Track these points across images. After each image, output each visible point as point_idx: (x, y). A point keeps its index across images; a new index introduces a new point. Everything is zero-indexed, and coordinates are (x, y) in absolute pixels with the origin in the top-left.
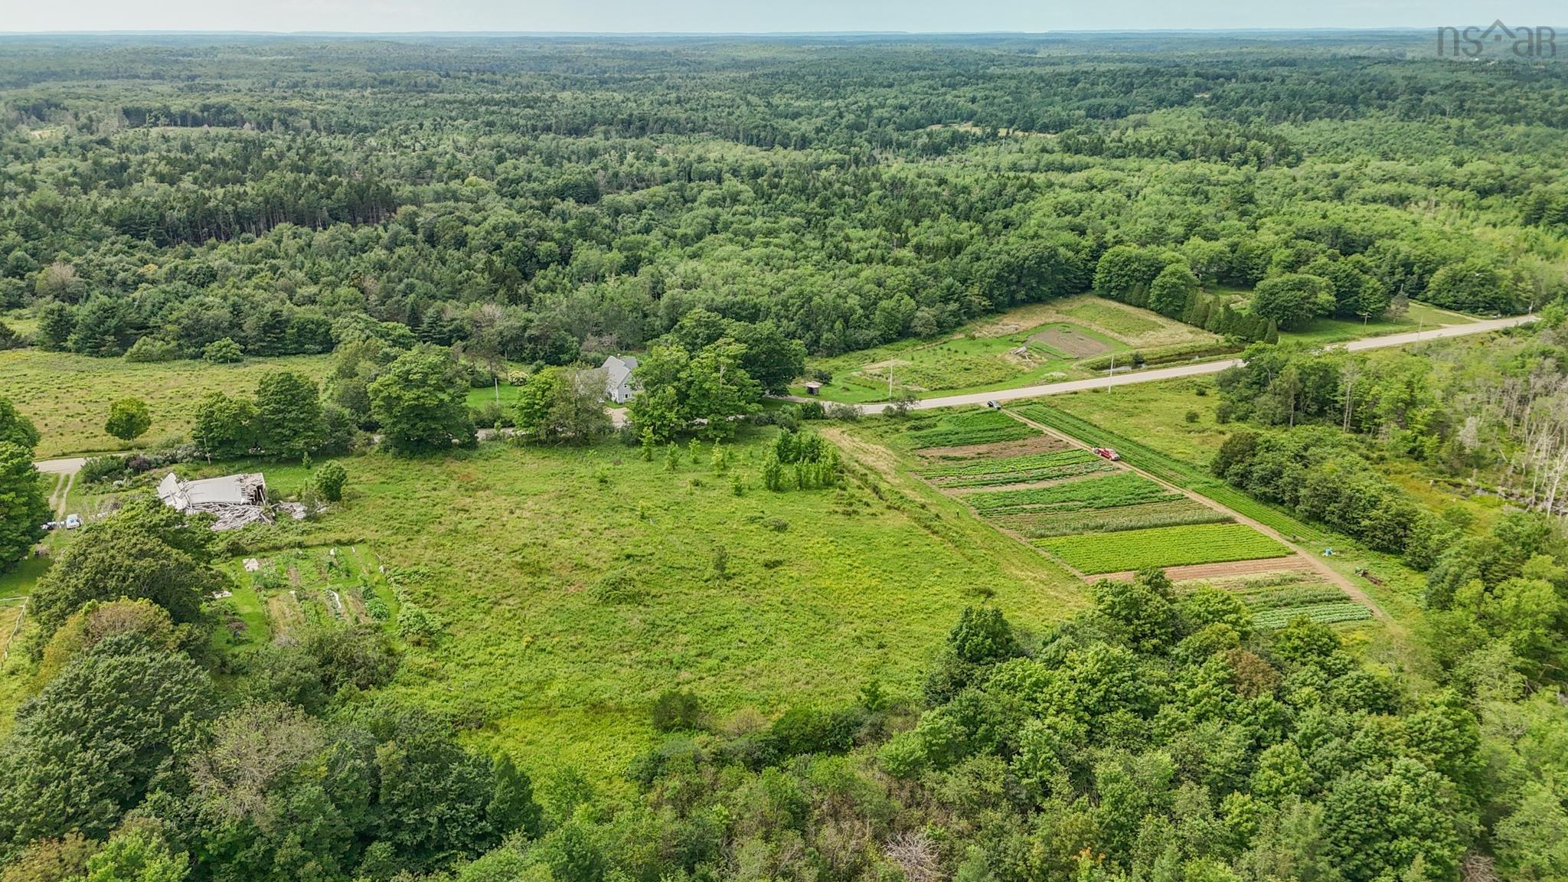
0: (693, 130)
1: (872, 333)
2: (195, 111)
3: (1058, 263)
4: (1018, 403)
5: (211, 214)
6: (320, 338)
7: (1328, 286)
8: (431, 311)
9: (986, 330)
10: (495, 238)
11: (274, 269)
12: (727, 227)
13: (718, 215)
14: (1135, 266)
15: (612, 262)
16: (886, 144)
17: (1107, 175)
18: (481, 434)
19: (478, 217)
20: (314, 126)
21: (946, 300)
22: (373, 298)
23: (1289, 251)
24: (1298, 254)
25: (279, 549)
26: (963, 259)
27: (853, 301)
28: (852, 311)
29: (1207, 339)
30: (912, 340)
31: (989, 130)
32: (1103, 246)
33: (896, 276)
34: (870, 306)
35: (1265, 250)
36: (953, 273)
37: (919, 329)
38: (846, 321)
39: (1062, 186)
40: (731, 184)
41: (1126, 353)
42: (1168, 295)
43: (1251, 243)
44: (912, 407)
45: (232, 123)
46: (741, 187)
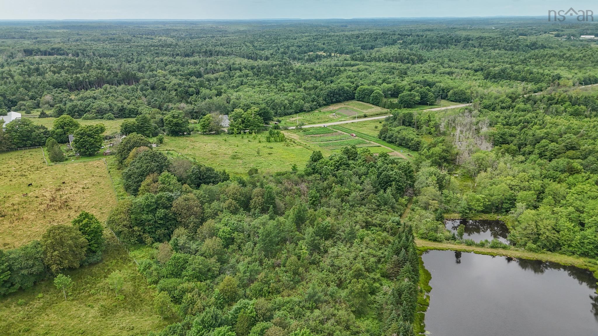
0: (230, 55)
1: (292, 111)
3: (344, 91)
4: (332, 126)
6: (135, 113)
7: (419, 95)
8: (165, 106)
9: (324, 109)
10: (175, 87)
12: (246, 83)
13: (243, 80)
14: (366, 91)
15: (213, 93)
16: (294, 59)
17: (364, 67)
18: (191, 133)
19: (168, 81)
21: (313, 101)
23: (409, 86)
24: (412, 87)
26: (318, 90)
27: (286, 102)
28: (286, 104)
29: (385, 110)
30: (304, 112)
31: (328, 54)
32: (358, 86)
33: (298, 95)
34: (291, 103)
35: (403, 86)
37: (305, 109)
38: (285, 107)
39: (349, 70)
40: (245, 71)
41: (362, 114)
42: (375, 99)
43: (400, 84)
44: (303, 127)
45: (63, 54)
46: (248, 72)
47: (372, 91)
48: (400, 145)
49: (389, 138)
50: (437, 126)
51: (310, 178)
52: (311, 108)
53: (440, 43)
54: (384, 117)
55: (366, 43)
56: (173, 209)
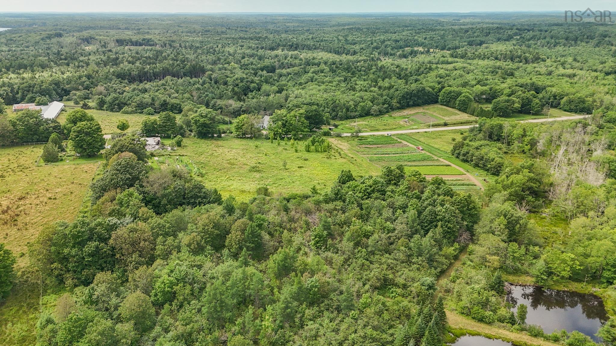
0: (315, 49)
1: (357, 113)
2: (140, 41)
3: (425, 92)
4: (398, 134)
5: (146, 73)
6: (178, 109)
7: (519, 101)
8: (212, 102)
9: (396, 114)
10: (237, 82)
11: (165, 89)
13: (314, 76)
14: (452, 94)
15: (274, 90)
16: (386, 54)
18: (223, 135)
19: (232, 75)
20: (180, 46)
21: (383, 104)
23: (508, 90)
24: (512, 91)
25: (163, 155)
26: (392, 91)
27: (351, 103)
28: (350, 106)
29: (473, 118)
30: (370, 116)
31: (426, 49)
32: (443, 87)
34: (357, 104)
35: (502, 90)
36: (388, 95)
37: (372, 113)
38: (348, 109)
40: (323, 66)
41: (442, 122)
42: (462, 104)
43: (498, 87)
44: (360, 134)
46: (325, 68)
47: (460, 94)
48: (476, 166)
49: (464, 155)
50: (533, 144)
52: (380, 111)
53: (567, 39)
54: (467, 127)
55: (474, 39)
56: (111, 241)
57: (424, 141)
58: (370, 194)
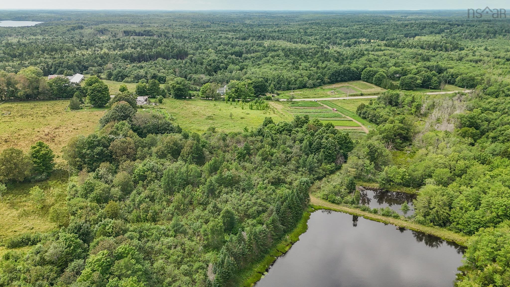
0: (278, 39)
1: (296, 86)
2: (142, 32)
3: (351, 71)
4: (322, 101)
6: (163, 80)
7: (421, 79)
9: (326, 87)
10: (210, 63)
11: (156, 66)
13: (270, 59)
14: (371, 73)
15: (236, 68)
16: (335, 43)
18: (192, 97)
19: (207, 58)
20: (173, 36)
21: (317, 79)
22: (177, 73)
23: (415, 70)
24: (418, 71)
25: (149, 108)
26: (326, 70)
27: (293, 78)
28: (292, 80)
29: (384, 91)
30: (306, 88)
31: (368, 40)
32: (365, 68)
34: (296, 79)
35: (411, 70)
36: (322, 73)
37: (308, 86)
38: (289, 83)
40: (280, 52)
41: (359, 93)
42: (377, 80)
43: (408, 68)
44: (293, 100)
45: (152, 35)
46: (281, 53)
47: (376, 72)
48: (371, 121)
49: (364, 114)
50: (418, 107)
51: (254, 139)
52: (314, 85)
53: (487, 33)
54: (376, 97)
55: (411, 32)
56: (110, 148)
57: (339, 105)
58: (281, 132)
